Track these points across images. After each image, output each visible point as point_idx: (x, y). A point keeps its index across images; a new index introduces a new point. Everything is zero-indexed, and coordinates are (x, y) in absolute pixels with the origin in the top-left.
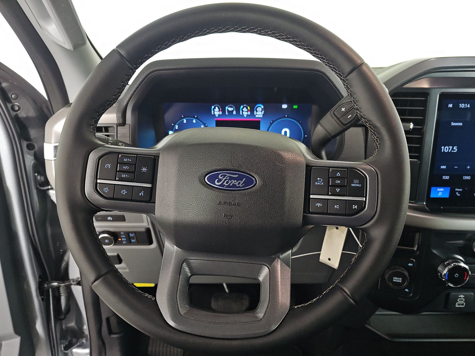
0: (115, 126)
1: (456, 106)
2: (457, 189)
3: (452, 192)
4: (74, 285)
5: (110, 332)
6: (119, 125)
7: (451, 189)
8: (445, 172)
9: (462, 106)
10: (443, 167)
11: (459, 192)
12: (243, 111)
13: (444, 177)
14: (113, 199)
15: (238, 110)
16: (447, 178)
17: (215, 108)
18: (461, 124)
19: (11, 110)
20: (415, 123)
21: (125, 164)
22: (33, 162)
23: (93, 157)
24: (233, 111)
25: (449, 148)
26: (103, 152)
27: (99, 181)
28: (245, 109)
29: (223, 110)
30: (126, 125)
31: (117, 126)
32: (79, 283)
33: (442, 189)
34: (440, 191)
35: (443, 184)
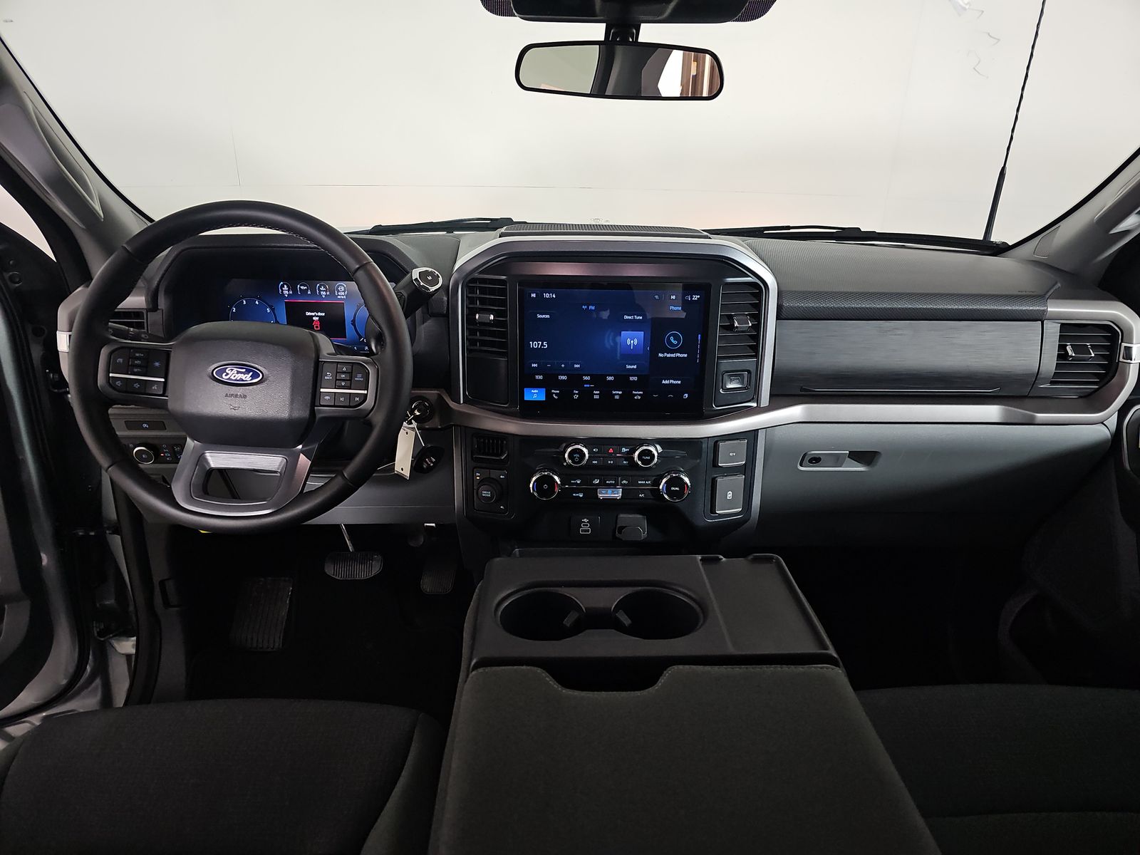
0: (145, 312)
1: (540, 296)
2: (553, 391)
3: (549, 395)
4: (110, 533)
5: (167, 604)
6: (148, 310)
7: (546, 391)
8: (537, 371)
9: (547, 295)
10: (534, 365)
11: (556, 394)
12: (320, 291)
13: (537, 377)
14: (126, 392)
15: (314, 291)
16: (541, 377)
17: (283, 286)
18: (548, 316)
19: (9, 283)
20: (497, 314)
21: (137, 358)
22: (42, 353)
23: (104, 352)
24: (307, 290)
25: (538, 344)
26: (116, 347)
27: (111, 375)
28: (322, 288)
29: (295, 290)
30: (158, 311)
31: (147, 312)
32: (117, 530)
33: (536, 391)
34: (535, 393)
35: (537, 385)
